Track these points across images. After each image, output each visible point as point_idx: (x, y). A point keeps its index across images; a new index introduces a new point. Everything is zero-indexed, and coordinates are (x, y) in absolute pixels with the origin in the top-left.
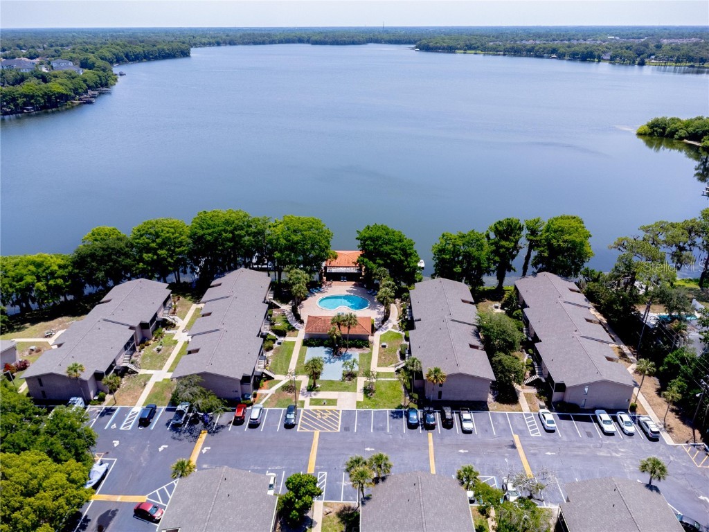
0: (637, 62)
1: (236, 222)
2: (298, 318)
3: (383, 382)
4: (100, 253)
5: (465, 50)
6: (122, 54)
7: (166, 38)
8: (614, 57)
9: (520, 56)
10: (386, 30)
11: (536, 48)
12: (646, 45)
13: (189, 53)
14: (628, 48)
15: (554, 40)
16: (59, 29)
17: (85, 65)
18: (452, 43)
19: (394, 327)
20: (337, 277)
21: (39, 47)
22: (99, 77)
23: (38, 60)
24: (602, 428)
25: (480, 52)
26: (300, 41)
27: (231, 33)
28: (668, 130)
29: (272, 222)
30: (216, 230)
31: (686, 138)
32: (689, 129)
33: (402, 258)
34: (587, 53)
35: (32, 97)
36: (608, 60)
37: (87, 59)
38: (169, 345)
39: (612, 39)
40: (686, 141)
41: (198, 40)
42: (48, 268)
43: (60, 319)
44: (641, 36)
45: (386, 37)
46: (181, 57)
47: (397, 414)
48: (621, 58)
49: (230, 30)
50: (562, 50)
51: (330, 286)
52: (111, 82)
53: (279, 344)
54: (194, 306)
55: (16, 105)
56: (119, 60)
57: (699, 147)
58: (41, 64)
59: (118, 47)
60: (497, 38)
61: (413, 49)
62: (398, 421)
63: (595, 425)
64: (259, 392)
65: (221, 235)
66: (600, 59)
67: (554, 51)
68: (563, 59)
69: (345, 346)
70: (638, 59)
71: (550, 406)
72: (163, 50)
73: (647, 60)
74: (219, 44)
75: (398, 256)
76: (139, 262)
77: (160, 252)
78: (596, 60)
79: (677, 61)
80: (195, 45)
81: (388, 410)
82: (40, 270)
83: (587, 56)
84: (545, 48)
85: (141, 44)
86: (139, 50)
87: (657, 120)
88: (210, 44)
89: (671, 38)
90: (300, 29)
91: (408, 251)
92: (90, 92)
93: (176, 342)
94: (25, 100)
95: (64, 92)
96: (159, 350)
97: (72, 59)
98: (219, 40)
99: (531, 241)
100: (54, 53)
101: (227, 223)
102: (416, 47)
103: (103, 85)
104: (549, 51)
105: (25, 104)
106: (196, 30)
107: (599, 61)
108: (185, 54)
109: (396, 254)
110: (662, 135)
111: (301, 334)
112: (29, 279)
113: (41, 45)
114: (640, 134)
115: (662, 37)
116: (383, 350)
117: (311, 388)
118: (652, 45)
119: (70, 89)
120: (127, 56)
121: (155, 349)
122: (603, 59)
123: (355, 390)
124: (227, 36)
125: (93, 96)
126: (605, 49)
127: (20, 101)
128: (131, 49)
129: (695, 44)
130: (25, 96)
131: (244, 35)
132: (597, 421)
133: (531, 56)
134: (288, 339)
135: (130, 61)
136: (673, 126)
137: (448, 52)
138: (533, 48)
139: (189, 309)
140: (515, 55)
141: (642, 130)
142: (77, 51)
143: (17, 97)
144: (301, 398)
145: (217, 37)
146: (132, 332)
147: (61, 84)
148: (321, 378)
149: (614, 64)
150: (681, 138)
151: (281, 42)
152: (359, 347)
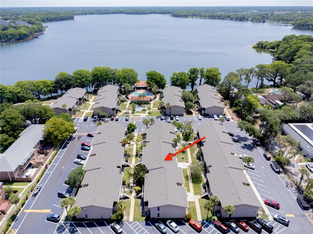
0: (262, 21)
1: (107, 70)
2: (128, 98)
3: (154, 111)
4: (63, 79)
5: (192, 16)
6: (45, 18)
7: (62, 11)
8: (253, 19)
9: (215, 19)
10: (159, 8)
11: (222, 16)
12: (267, 14)
13: (74, 18)
14: (259, 15)
15: (230, 12)
16: (13, 7)
17: (30, 22)
18: (187, 14)
19: (158, 100)
20: (139, 88)
21: (7, 16)
22: (39, 27)
23: (8, 21)
24: (214, 119)
25: (198, 17)
26: (121, 13)
27: (90, 9)
28: (264, 45)
29: (118, 70)
30: (101, 72)
31: (270, 48)
32: (271, 45)
33: (160, 80)
34: (242, 18)
35: (14, 35)
36: (250, 20)
37: (31, 20)
38: (88, 105)
39: (255, 12)
40: (270, 49)
41: (76, 12)
42: (47, 84)
43: (51, 100)
44: (267, 10)
45: (159, 11)
46: (70, 19)
47: (158, 117)
48: (256, 20)
49: (90, 8)
50: (232, 16)
51: (137, 91)
52: (43, 29)
53: (122, 104)
54: (94, 97)
55: (8, 38)
56: (44, 21)
57: (274, 51)
58: (11, 22)
59: (43, 15)
60: (206, 11)
61: (170, 16)
62: (158, 119)
63: (213, 119)
64: (117, 114)
65: (102, 74)
66: (247, 20)
67: (229, 17)
68: (233, 20)
69: (142, 104)
70: (262, 20)
71: (201, 115)
72: (63, 17)
73: (266, 20)
74: (86, 14)
75: (159, 80)
76: (76, 82)
77: (82, 80)
78: (246, 20)
79: (278, 21)
80: (76, 14)
81: (155, 117)
82: (45, 84)
83: (242, 19)
84: (225, 16)
85: (53, 14)
86: (52, 16)
87: (260, 42)
88: (82, 14)
89: (279, 11)
90: (121, 8)
91: (162, 78)
92: (36, 34)
93: (90, 104)
94: (11, 36)
95: (27, 33)
96: (85, 106)
97: (24, 20)
98: (86, 12)
99: (201, 75)
100: (15, 18)
101: (104, 70)
102: (172, 15)
103: (40, 31)
104: (227, 17)
105: (11, 38)
106: (74, 8)
107: (247, 21)
108: (72, 18)
109: (158, 79)
110: (262, 47)
111: (129, 102)
112: (42, 87)
113: (7, 15)
114: (254, 48)
115: (275, 11)
116: (154, 105)
117: (132, 113)
118: (269, 15)
119: (29, 32)
120: (47, 19)
121: (84, 106)
122: (248, 20)
123: (146, 113)
124: (89, 10)
125: (38, 35)
126: (250, 16)
127: (9, 37)
128: (49, 16)
129: (287, 14)
130: (11, 35)
131: (97, 10)
132: (213, 117)
133: (219, 19)
134: (125, 103)
135: (49, 21)
136: (265, 44)
137: (185, 17)
138: (220, 15)
139: (92, 97)
140: (213, 19)
141: (254, 46)
142: (25, 17)
143: (8, 35)
144: (130, 115)
145: (85, 11)
146: (77, 100)
147: (25, 30)
148: (135, 111)
149: (253, 22)
150: (268, 49)
151: (113, 13)
152: (147, 104)
